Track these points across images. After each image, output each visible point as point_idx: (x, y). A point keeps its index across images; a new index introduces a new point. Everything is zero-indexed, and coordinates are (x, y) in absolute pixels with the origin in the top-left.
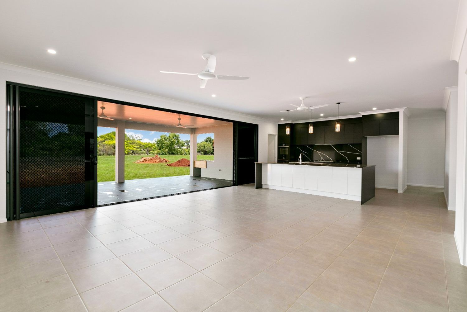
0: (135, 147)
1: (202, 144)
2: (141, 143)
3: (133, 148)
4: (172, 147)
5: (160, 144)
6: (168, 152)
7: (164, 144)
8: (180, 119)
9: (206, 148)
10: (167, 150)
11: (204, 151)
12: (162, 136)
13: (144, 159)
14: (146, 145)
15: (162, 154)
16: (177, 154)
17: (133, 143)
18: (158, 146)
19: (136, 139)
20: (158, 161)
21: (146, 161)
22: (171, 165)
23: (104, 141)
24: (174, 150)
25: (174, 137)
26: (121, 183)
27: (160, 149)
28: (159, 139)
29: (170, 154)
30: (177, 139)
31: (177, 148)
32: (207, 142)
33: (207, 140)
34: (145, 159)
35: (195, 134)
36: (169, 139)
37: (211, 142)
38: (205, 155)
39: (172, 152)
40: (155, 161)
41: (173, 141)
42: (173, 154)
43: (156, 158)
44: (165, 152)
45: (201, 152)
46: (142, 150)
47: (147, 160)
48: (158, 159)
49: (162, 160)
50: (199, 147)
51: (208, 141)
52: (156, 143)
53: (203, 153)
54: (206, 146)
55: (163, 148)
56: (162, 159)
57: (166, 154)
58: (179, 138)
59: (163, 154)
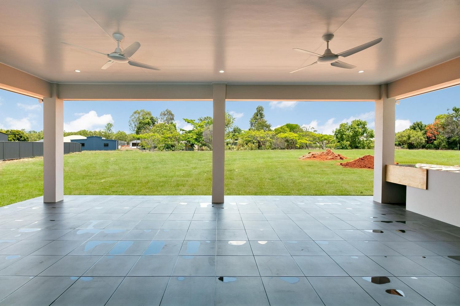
0: (307, 139)
1: (405, 134)
2: (315, 135)
3: (305, 140)
4: (355, 139)
5: (340, 136)
6: (350, 146)
7: (344, 134)
8: (329, 37)
9: (412, 139)
10: (348, 143)
11: (408, 143)
12: (341, 125)
13: (311, 154)
14: (321, 137)
15: (341, 147)
16: (364, 148)
17: (306, 135)
18: (337, 137)
19: (310, 130)
20: (330, 157)
21: (314, 157)
22: (347, 165)
23: (277, 134)
24: (359, 143)
25: (358, 125)
26: (218, 203)
27: (339, 142)
28: (338, 128)
29: (352, 148)
30: (363, 127)
31: (363, 140)
32: (414, 129)
33: (414, 127)
34: (313, 155)
35: (388, 97)
36: (351, 129)
37: (421, 130)
38: (410, 149)
39: (355, 145)
40: (326, 157)
41: (358, 131)
42: (357, 147)
43: (328, 154)
44: (346, 145)
45: (403, 145)
46: (316, 143)
47: (316, 156)
48: (330, 155)
49: (336, 157)
50: (399, 137)
51: (417, 128)
52: (334, 134)
53: (406, 146)
54: (411, 136)
55: (343, 140)
56: (337, 155)
57: (346, 147)
58: (366, 126)
59: (343, 148)
